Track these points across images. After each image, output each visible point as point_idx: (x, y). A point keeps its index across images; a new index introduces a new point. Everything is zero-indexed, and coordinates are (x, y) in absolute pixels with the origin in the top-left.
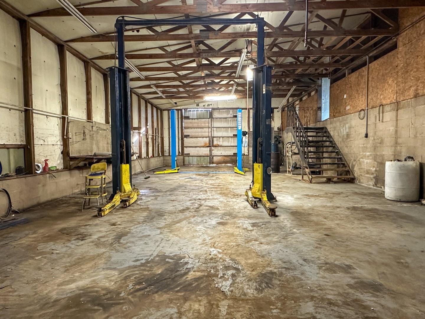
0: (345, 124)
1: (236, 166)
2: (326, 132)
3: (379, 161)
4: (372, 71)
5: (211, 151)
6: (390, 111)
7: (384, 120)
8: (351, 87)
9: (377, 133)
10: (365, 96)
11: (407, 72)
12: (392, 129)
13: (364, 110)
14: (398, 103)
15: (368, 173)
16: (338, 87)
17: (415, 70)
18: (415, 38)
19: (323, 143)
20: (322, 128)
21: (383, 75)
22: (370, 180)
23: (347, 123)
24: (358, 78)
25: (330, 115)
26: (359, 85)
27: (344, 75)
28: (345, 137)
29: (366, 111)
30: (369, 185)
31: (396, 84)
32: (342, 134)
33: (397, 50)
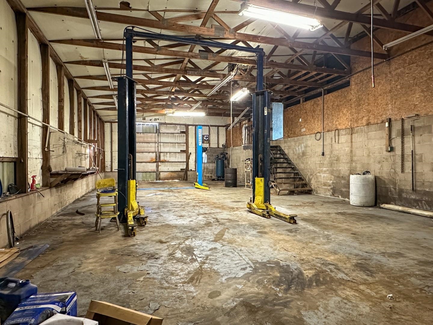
0: (300, 144)
1: (196, 182)
2: (281, 150)
3: (336, 175)
4: (327, 101)
5: (158, 166)
6: (345, 135)
7: (340, 142)
8: (306, 112)
9: (333, 153)
10: (321, 121)
11: (360, 105)
12: (348, 149)
13: (320, 133)
14: (352, 129)
15: (325, 185)
16: (293, 112)
17: (367, 104)
18: (366, 80)
19: (276, 160)
20: (276, 147)
21: (337, 106)
22: (327, 191)
23: (303, 143)
24: (313, 105)
25: (284, 135)
26: (314, 112)
27: (298, 102)
28: (301, 154)
29: (322, 134)
30: (327, 195)
31: (350, 113)
32: (298, 152)
33: (350, 87)
